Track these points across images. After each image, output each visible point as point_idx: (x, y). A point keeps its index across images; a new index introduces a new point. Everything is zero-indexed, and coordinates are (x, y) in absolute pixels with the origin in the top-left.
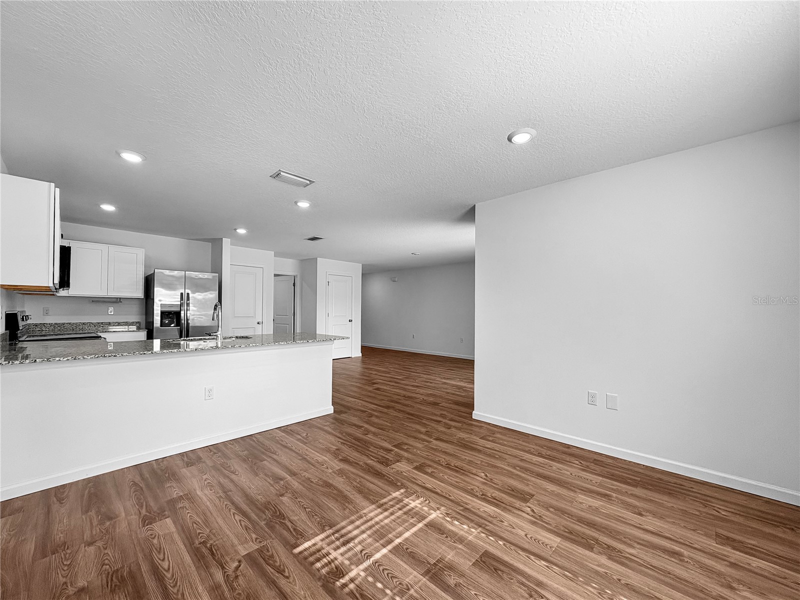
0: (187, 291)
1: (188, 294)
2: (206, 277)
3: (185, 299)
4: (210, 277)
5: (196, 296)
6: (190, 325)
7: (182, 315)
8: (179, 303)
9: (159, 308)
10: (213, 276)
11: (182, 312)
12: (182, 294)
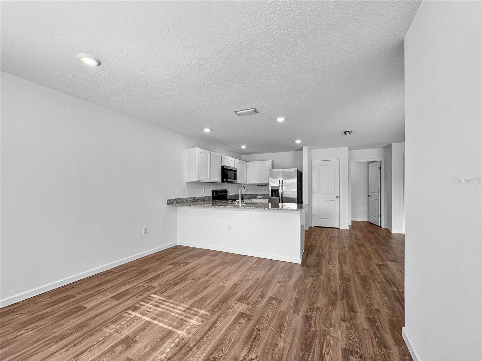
0: (282, 179)
1: (282, 181)
2: (291, 171)
3: (281, 183)
4: (293, 171)
5: (286, 181)
6: (283, 197)
7: (279, 191)
8: (278, 185)
9: (271, 188)
10: (295, 170)
11: (279, 190)
12: (280, 181)
